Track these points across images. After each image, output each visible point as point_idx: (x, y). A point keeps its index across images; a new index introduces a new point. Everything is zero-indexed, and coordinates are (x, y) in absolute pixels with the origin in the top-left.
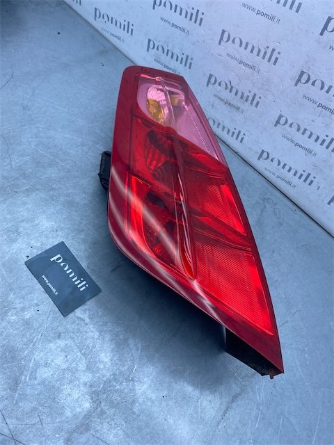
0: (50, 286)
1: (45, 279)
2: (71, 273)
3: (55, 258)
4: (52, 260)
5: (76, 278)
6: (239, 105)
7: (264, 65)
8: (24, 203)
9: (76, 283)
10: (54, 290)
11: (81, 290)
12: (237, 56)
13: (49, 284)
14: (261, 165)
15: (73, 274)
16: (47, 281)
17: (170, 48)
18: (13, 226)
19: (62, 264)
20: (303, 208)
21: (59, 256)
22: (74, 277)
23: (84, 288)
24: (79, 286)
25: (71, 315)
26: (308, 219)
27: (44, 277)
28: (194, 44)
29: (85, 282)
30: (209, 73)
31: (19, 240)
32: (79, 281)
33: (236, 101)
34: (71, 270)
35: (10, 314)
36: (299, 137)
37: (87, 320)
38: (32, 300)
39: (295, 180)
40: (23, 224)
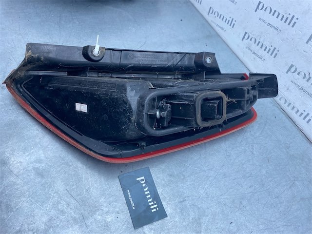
0: (131, 200)
1: (129, 193)
2: (148, 194)
3: (140, 179)
4: (137, 179)
5: (151, 200)
9: (150, 204)
10: (133, 205)
11: (153, 211)
13: (130, 198)
15: (149, 196)
16: (130, 196)
17: (261, 40)
19: (144, 185)
21: (143, 178)
22: (149, 198)
23: (155, 210)
24: (151, 207)
25: (140, 229)
27: (128, 191)
28: (282, 40)
29: (156, 206)
32: (152, 203)
34: (148, 192)
35: (97, 213)
38: (115, 207)
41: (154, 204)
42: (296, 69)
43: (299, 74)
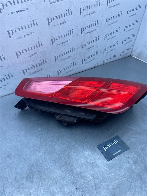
1: (115, 154)
2: (111, 145)
4: (106, 151)
6: (40, 68)
7: (39, 49)
8: (77, 160)
10: (119, 151)
12: (28, 55)
13: (117, 153)
14: (60, 75)
15: (112, 144)
16: (116, 153)
18: (89, 165)
19: (108, 147)
20: (78, 72)
21: (104, 148)
24: (117, 142)
26: (82, 73)
27: (114, 154)
28: (7, 68)
30: (22, 70)
31: (97, 163)
33: (39, 68)
36: (64, 57)
37: (130, 141)
38: (124, 159)
39: (72, 68)
40: (88, 161)
41: (114, 141)
42: (26, 69)
43: (29, 70)
